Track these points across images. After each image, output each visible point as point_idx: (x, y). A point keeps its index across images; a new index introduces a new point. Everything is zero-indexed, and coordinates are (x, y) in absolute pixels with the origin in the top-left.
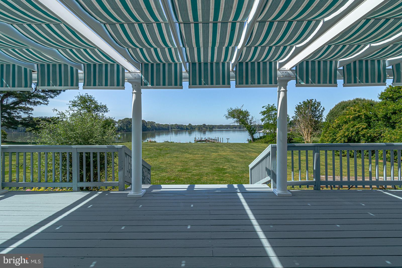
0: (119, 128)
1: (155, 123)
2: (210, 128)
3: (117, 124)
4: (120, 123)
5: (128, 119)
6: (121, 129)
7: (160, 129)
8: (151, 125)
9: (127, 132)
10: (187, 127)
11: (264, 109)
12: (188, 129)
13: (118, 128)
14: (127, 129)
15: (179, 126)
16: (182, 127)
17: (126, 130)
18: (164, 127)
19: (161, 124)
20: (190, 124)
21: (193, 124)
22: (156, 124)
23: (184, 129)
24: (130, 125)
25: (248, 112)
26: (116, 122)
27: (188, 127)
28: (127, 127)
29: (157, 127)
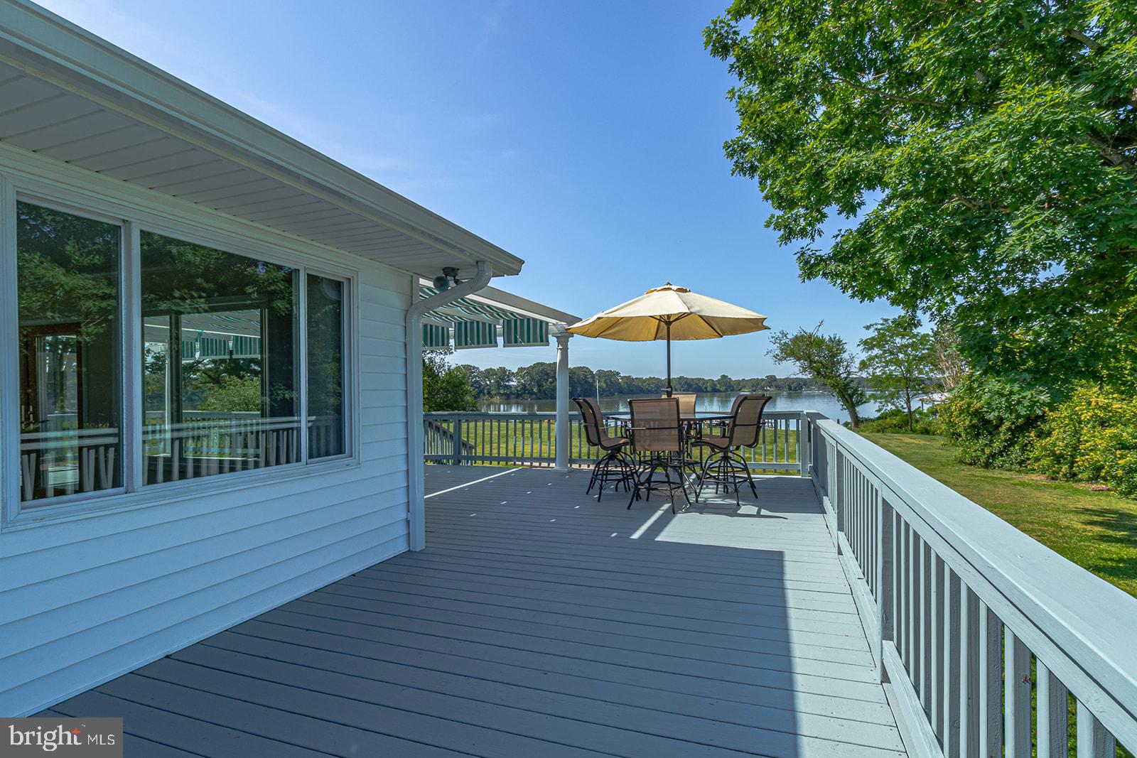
0: (519, 389)
1: (618, 373)
2: (790, 389)
3: (514, 380)
4: (523, 377)
5: (542, 364)
6: (524, 393)
7: (632, 391)
8: (605, 382)
9: (540, 399)
10: (715, 385)
11: (872, 333)
12: (719, 391)
13: (518, 391)
14: (539, 390)
15: (692, 383)
16: (700, 384)
17: (539, 394)
18: (645, 386)
19: (636, 379)
20: (724, 377)
21: (734, 377)
22: (622, 378)
23: (707, 391)
24: (547, 380)
25: (839, 341)
26: (513, 373)
27: (719, 383)
28: (540, 386)
29: (626, 386)
